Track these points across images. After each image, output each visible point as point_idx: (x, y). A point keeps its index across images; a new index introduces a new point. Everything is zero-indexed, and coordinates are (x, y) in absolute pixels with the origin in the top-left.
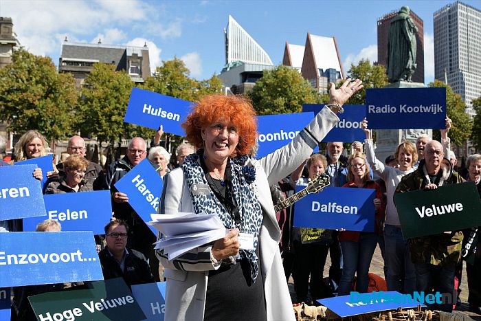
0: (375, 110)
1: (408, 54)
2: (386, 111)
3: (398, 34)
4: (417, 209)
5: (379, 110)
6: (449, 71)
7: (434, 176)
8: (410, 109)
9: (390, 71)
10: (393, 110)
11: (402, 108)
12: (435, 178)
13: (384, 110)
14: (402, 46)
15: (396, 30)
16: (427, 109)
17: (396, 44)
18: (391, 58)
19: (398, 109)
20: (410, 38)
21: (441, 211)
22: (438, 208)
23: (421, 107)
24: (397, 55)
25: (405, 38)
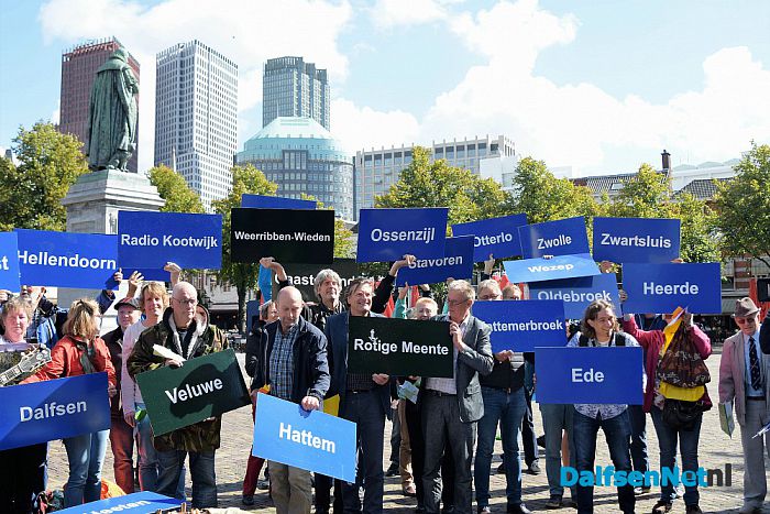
0: (130, 241)
1: (123, 126)
2: (145, 244)
3: (109, 92)
4: (167, 392)
5: (136, 241)
6: (178, 150)
7: (183, 331)
8: (176, 242)
9: (93, 151)
10: (155, 242)
11: (166, 240)
12: (185, 333)
13: (142, 241)
14: (114, 112)
15: (106, 84)
16: (198, 243)
17: (105, 108)
18: (95, 130)
19: (161, 241)
20: (128, 101)
21: (197, 392)
22: (193, 388)
23: (191, 239)
24: (106, 125)
25: (119, 99)
